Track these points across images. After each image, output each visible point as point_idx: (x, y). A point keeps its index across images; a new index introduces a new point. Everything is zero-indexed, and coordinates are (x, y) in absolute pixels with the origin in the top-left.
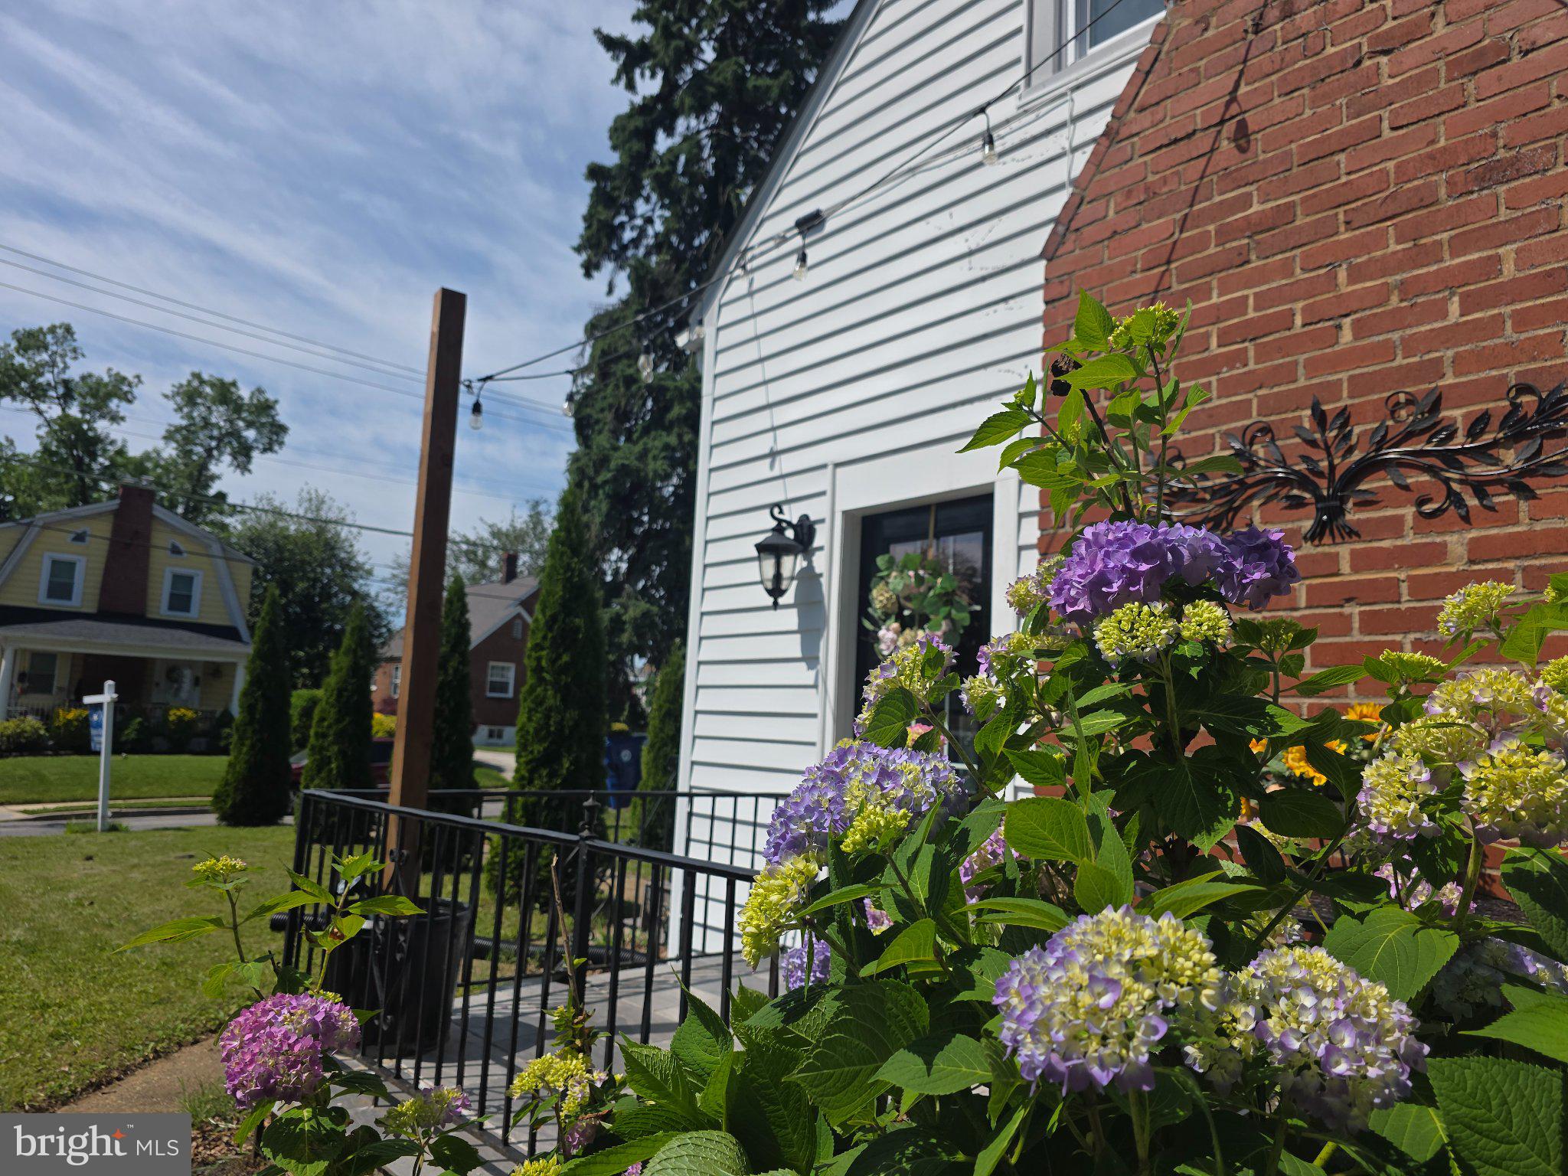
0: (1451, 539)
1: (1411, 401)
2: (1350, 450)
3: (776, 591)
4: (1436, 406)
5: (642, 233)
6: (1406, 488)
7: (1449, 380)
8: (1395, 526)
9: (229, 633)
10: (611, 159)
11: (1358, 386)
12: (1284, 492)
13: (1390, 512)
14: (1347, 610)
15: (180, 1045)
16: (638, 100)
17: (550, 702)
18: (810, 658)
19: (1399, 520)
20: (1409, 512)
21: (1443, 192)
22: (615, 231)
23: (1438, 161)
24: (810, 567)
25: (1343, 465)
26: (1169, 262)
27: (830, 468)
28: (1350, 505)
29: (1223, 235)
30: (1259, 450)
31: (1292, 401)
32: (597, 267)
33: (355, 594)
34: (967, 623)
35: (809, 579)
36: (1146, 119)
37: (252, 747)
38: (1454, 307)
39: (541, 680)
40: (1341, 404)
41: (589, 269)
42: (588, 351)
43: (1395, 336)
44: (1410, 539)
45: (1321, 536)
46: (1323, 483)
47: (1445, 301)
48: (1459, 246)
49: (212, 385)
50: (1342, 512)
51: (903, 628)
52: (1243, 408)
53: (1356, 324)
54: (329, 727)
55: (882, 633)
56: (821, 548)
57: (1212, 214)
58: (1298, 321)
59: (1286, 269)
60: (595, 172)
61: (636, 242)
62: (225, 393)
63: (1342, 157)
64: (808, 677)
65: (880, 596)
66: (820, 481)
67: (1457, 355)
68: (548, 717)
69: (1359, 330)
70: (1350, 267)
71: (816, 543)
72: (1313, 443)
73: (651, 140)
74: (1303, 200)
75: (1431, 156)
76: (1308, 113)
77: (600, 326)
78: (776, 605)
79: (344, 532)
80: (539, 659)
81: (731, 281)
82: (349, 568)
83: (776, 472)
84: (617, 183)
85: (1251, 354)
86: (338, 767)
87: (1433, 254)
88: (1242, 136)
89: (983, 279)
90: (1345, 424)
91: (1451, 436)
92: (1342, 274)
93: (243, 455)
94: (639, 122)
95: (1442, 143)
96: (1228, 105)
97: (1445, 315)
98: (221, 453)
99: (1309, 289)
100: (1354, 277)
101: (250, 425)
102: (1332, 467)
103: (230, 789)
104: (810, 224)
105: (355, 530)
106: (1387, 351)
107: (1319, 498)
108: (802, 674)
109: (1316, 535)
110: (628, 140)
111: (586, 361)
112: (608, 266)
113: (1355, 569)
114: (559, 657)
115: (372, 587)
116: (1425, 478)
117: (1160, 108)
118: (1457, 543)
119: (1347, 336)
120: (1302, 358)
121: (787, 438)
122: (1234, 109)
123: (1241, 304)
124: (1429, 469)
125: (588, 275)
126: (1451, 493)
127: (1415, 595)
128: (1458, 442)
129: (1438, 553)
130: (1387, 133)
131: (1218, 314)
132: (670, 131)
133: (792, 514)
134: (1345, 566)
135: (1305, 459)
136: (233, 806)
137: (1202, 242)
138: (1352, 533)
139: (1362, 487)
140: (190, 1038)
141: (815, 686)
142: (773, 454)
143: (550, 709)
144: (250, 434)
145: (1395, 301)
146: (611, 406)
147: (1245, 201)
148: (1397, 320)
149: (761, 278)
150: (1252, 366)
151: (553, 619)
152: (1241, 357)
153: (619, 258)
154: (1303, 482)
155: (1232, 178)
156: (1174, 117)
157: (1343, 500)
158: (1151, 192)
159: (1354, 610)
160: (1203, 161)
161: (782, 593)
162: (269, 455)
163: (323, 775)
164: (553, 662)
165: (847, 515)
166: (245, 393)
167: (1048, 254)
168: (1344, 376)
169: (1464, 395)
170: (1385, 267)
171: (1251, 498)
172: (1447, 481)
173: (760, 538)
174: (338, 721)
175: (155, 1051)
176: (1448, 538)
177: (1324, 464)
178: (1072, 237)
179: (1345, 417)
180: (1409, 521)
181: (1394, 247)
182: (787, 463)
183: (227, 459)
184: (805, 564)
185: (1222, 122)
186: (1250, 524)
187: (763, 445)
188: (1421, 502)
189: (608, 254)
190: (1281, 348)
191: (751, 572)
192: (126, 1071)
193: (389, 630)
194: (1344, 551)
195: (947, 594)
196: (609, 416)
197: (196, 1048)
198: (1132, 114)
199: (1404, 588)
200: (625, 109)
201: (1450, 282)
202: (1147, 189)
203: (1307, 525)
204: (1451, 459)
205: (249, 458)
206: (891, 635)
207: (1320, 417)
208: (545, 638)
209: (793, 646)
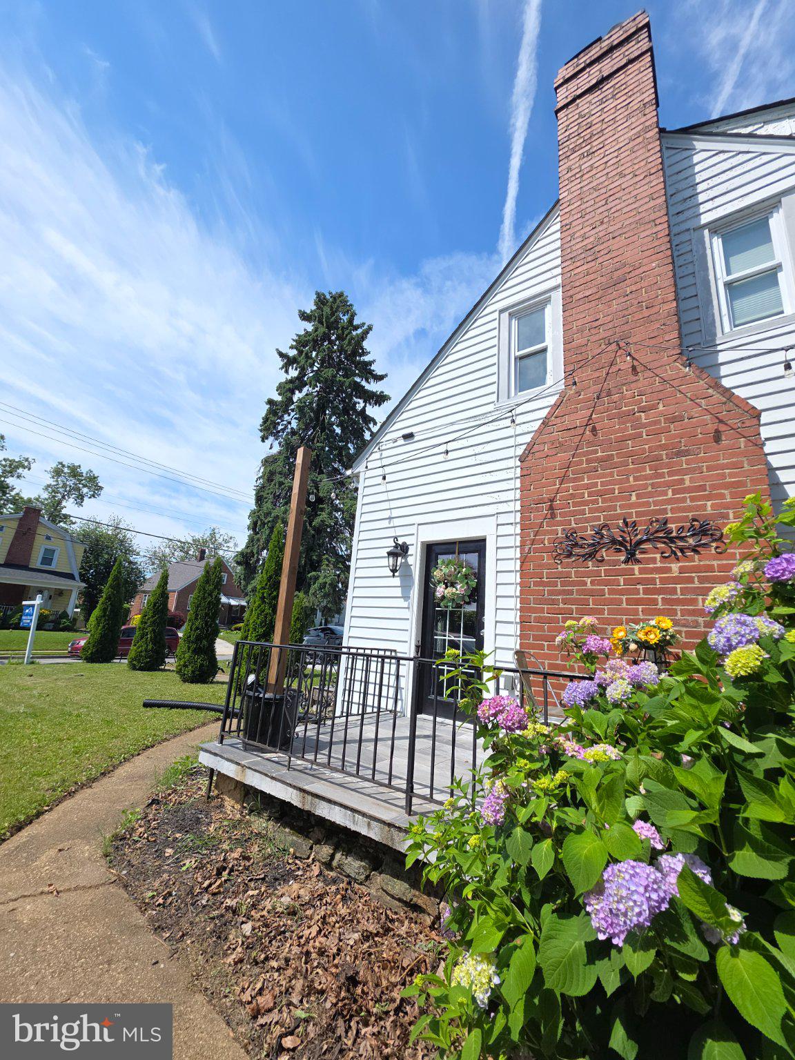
0: (673, 565)
1: (657, 521)
2: (637, 535)
3: (394, 571)
4: (665, 523)
5: (286, 427)
6: (657, 548)
7: (670, 515)
8: (654, 560)
9: (70, 576)
10: (278, 398)
11: (638, 514)
12: (614, 547)
13: (652, 556)
14: (638, 587)
15: (133, 756)
16: (289, 378)
17: (267, 611)
18: (406, 597)
19: (655, 558)
20: (658, 556)
21: (664, 457)
22: (275, 425)
23: (662, 447)
24: (406, 561)
25: (635, 540)
26: (568, 468)
27: (416, 526)
28: (637, 552)
29: (588, 461)
30: (604, 532)
31: (617, 517)
32: (267, 438)
33: (130, 563)
34: (474, 586)
35: (407, 566)
36: (558, 420)
37: (104, 627)
38: (670, 492)
39: (264, 602)
40: (633, 520)
41: (264, 439)
42: (262, 470)
43: (651, 500)
44: (659, 565)
45: (628, 562)
46: (628, 545)
47: (667, 490)
48: (670, 474)
49: (69, 467)
50: (635, 554)
51: (447, 587)
52: (598, 518)
53: (637, 495)
54: (149, 619)
55: (438, 588)
56: (412, 555)
57: (585, 454)
58: (617, 491)
59: (611, 475)
60: (270, 402)
61: (283, 430)
62: (74, 472)
63: (630, 442)
64: (405, 604)
65: (437, 574)
66: (412, 530)
67: (672, 508)
68: (266, 617)
69: (638, 496)
70: (634, 477)
71: (409, 553)
72: (624, 532)
73: (293, 393)
74: (617, 454)
75: (660, 445)
76: (617, 427)
77: (267, 462)
78: (394, 576)
79: (129, 535)
80: (263, 593)
81: (372, 453)
82: (128, 551)
83: (392, 525)
84: (278, 407)
85: (600, 500)
86: (151, 637)
87: (662, 476)
88: (594, 430)
89: (481, 464)
90: (635, 526)
91: (671, 533)
92: (631, 479)
93: (80, 499)
94: (291, 386)
95: (663, 442)
96: (589, 420)
97: (667, 495)
98: (69, 498)
99: (620, 482)
100: (636, 479)
101: (85, 486)
102: (631, 540)
103: (91, 646)
104: (408, 437)
105: (134, 534)
106: (648, 504)
107: (627, 550)
108: (402, 603)
109: (626, 562)
110: (286, 392)
111: (261, 474)
112: (271, 438)
113: (640, 573)
114: (272, 593)
115: (138, 559)
116: (663, 545)
117: (563, 418)
118: (675, 567)
119: (634, 498)
120: (618, 504)
121: (395, 513)
122: (591, 422)
123: (596, 485)
124: (664, 543)
125: (263, 441)
126: (672, 551)
127: (661, 582)
128: (674, 534)
129: (669, 570)
130: (645, 437)
131: (587, 487)
132: (300, 391)
133: (400, 542)
134: (637, 572)
135: (621, 537)
136: (92, 653)
137: (581, 463)
138: (638, 561)
139: (642, 547)
140: (136, 753)
141: (408, 608)
142: (390, 518)
143: (267, 614)
144: (85, 490)
145: (650, 489)
146: (272, 493)
147: (596, 452)
148: (650, 495)
149: (385, 454)
150: (600, 504)
151: (270, 577)
152: (596, 502)
153: (276, 435)
154: (621, 544)
155: (590, 444)
156: (568, 421)
157: (635, 551)
158: (561, 444)
159: (640, 587)
160: (580, 437)
161: (397, 571)
162: (93, 499)
163: (144, 640)
164: (270, 595)
165: (423, 543)
166: (84, 470)
167: (522, 459)
168: (633, 511)
169: (675, 520)
170: (646, 478)
171: (603, 547)
172: (671, 547)
173: (389, 550)
174: (153, 617)
175: (124, 758)
176: (672, 565)
177: (628, 539)
178: (530, 456)
179: (635, 524)
180: (658, 559)
181: (648, 472)
182: (396, 522)
183: (71, 500)
184: (403, 561)
185: (587, 425)
186: (602, 557)
187: (386, 514)
188: (662, 553)
189: (272, 434)
190: (610, 500)
191: (385, 562)
192: (115, 767)
193: (144, 579)
194: (636, 567)
195: (466, 575)
196: (271, 496)
197: (140, 757)
198: (553, 418)
199: (658, 580)
200: (284, 380)
201: (668, 485)
202: (559, 443)
203: (623, 558)
204: (672, 540)
205: (82, 499)
206: (442, 589)
207: (626, 524)
208: (266, 584)
209: (398, 592)
